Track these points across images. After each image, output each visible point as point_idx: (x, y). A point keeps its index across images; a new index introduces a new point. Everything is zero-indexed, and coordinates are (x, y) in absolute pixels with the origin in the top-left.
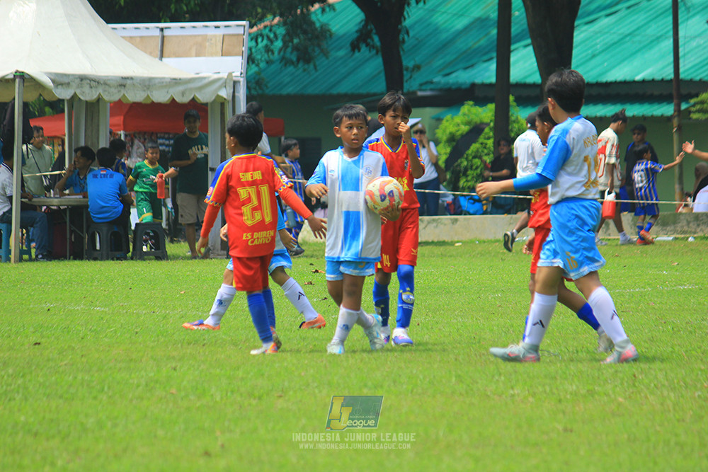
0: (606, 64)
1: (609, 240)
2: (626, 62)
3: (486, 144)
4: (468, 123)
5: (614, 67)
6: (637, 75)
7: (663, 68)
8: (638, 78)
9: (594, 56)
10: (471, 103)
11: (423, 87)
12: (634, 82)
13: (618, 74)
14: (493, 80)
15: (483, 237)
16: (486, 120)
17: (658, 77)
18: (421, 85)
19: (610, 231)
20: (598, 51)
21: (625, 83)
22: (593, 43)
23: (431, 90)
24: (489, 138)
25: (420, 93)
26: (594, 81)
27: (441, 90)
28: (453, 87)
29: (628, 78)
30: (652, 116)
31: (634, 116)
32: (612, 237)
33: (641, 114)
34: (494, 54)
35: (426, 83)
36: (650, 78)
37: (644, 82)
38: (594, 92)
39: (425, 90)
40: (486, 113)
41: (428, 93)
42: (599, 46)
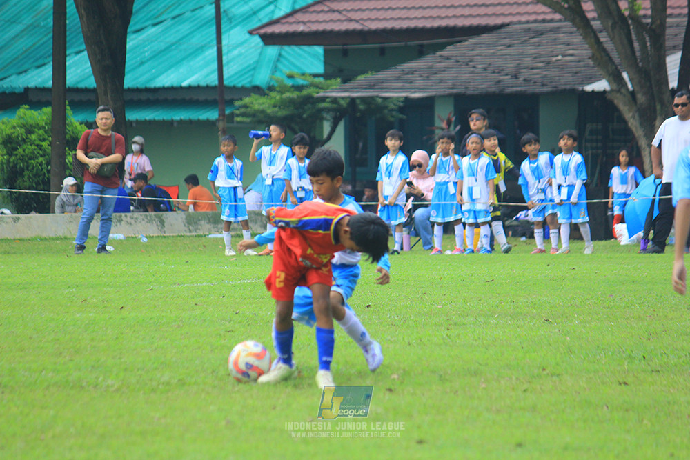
0: (154, 71)
1: (165, 237)
2: (173, 69)
3: (42, 146)
4: (23, 126)
5: (161, 73)
6: (184, 81)
7: (208, 75)
8: (185, 84)
9: (142, 63)
10: (27, 106)
12: (181, 88)
13: (166, 80)
14: (50, 84)
15: (45, 235)
16: (42, 123)
17: (203, 84)
19: (165, 229)
20: (145, 59)
21: (172, 89)
22: (142, 51)
24: (44, 140)
26: (143, 87)
28: (8, 91)
29: (175, 84)
30: (199, 120)
31: (181, 120)
32: (167, 234)
33: (188, 118)
34: (51, 58)
36: (196, 84)
37: (190, 88)
38: (143, 97)
40: (42, 116)
42: (146, 54)
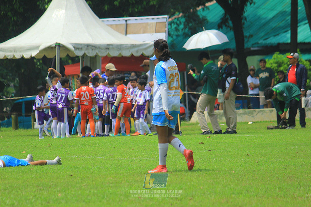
4: (276, 63)
10: (278, 53)
11: (254, 46)
14: (289, 41)
18: (253, 45)
23: (258, 47)
25: (252, 49)
27: (263, 47)
28: (269, 45)
34: (289, 28)
35: (255, 44)
39: (255, 47)
41: (256, 49)
